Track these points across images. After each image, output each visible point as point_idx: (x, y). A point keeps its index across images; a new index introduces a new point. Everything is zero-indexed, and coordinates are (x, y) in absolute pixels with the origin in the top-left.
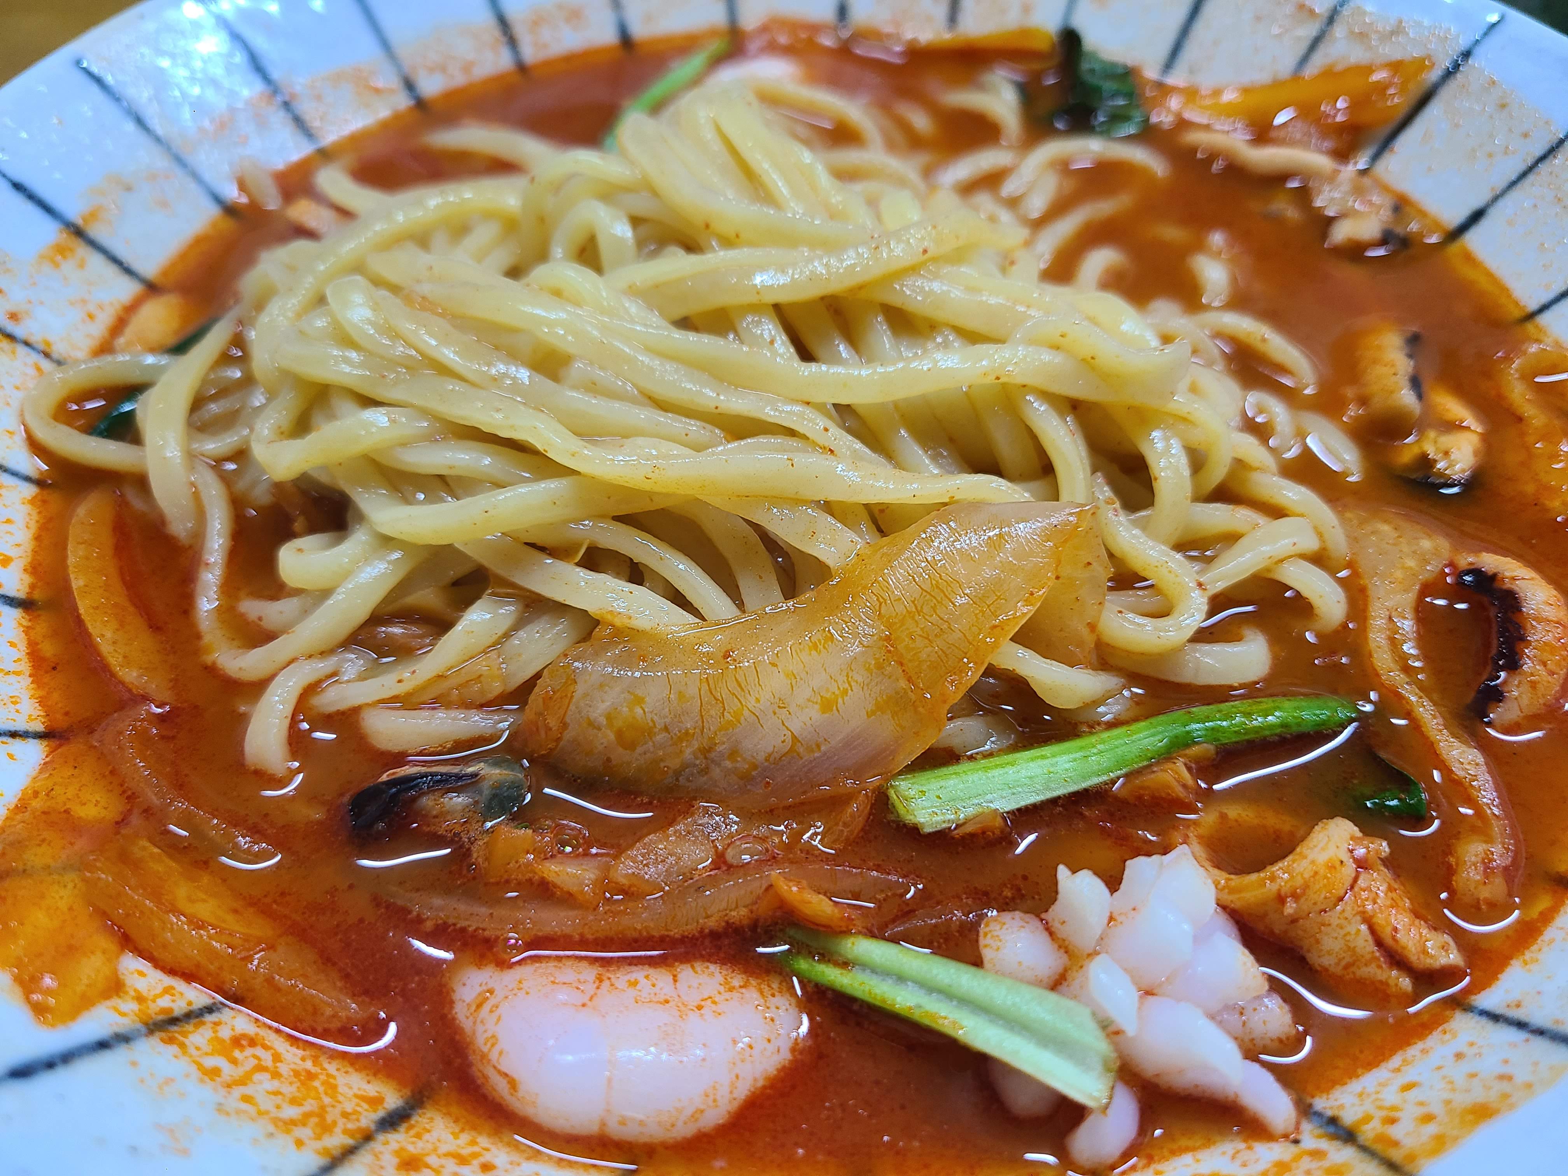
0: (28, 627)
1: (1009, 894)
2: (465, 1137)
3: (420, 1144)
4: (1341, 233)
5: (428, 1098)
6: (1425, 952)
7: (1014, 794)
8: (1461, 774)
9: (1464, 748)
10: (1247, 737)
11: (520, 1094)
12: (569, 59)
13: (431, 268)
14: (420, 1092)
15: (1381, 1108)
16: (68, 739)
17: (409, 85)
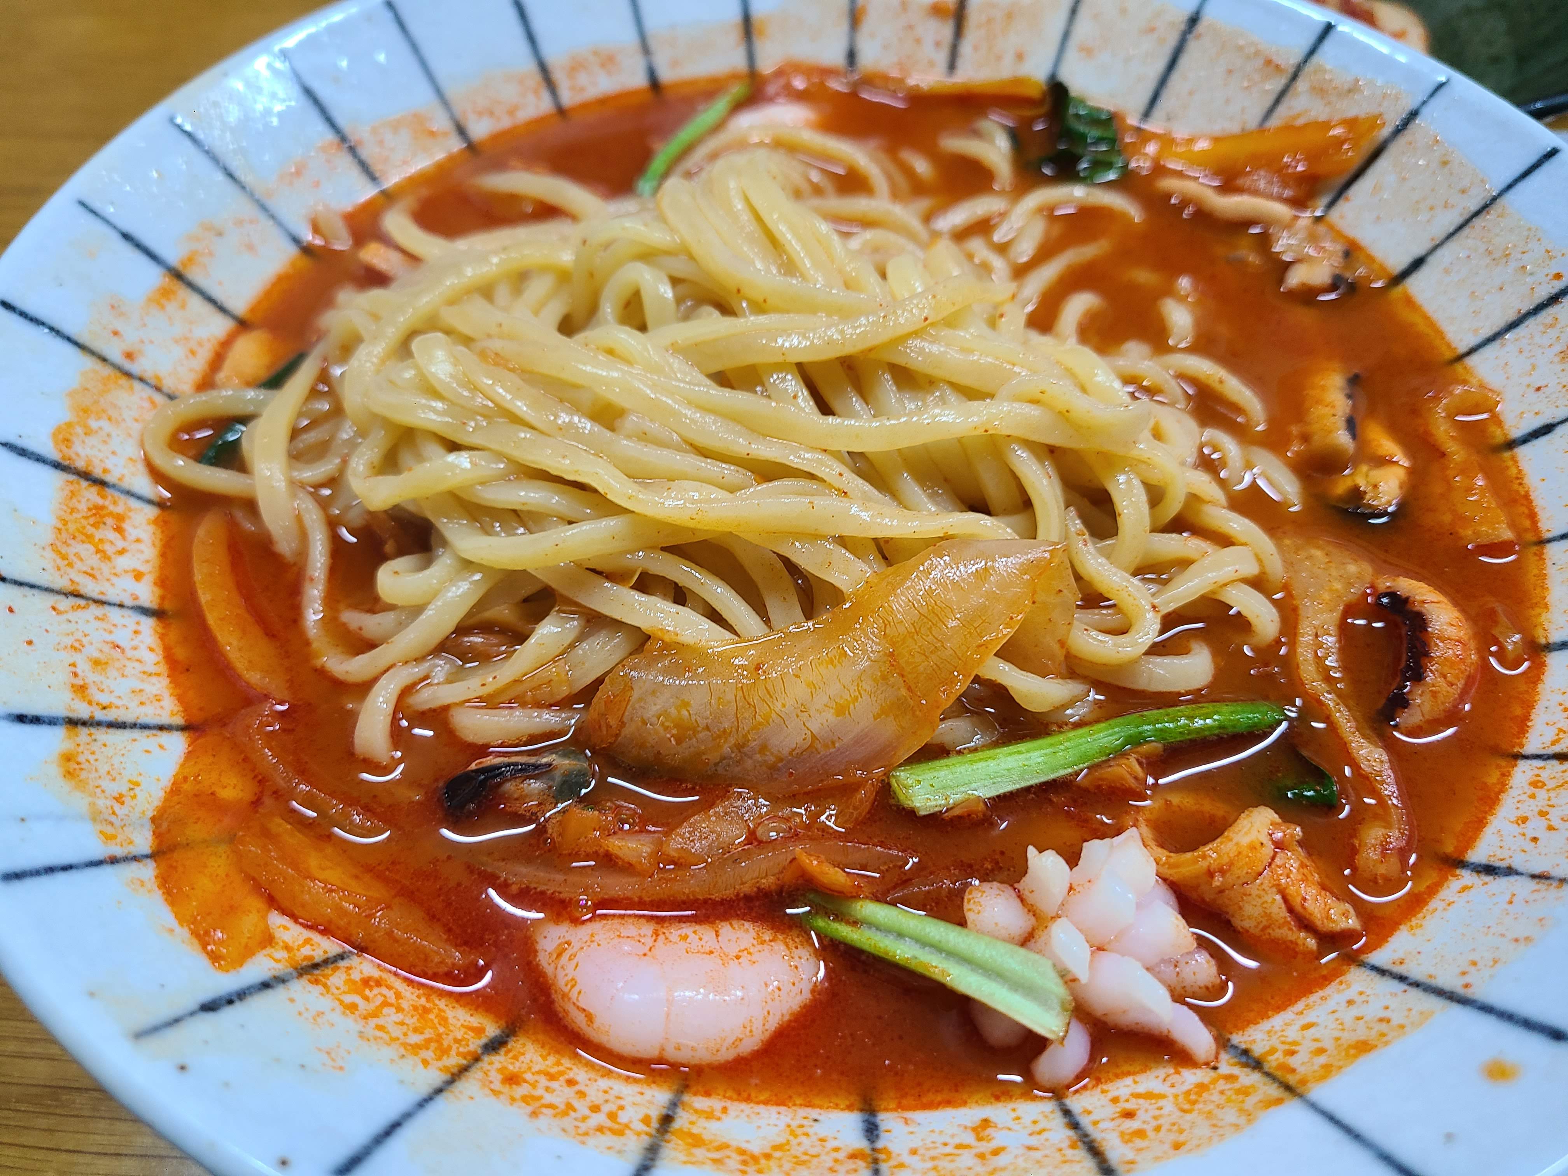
0: (163, 634)
1: (989, 867)
2: (551, 1059)
3: (517, 1064)
4: (1295, 278)
5: (520, 1028)
6: (1328, 917)
7: (994, 783)
8: (1368, 770)
9: (1372, 747)
10: (1189, 737)
11: (595, 1026)
12: (603, 102)
13: (500, 325)
14: (513, 1024)
15: (1283, 1043)
16: (204, 731)
17: (461, 130)
